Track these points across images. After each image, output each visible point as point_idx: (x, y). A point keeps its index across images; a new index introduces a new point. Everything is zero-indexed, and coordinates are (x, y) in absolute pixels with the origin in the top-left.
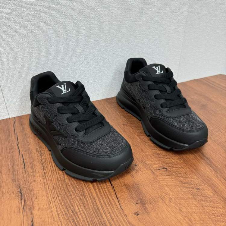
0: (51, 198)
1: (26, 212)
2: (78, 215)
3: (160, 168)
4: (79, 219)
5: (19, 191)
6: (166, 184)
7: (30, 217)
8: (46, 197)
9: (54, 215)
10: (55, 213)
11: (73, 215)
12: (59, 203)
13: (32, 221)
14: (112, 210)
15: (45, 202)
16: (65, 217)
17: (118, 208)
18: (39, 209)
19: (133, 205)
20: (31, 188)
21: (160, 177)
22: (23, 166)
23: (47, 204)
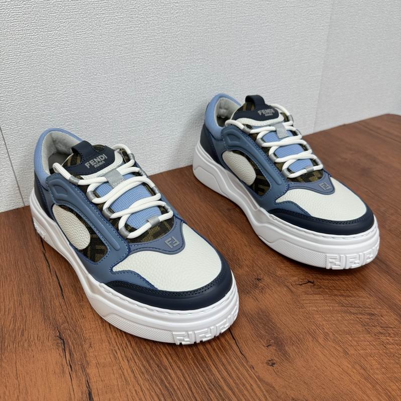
0: (117, 345)
1: (76, 371)
2: (168, 372)
3: (301, 282)
4: (171, 377)
5: (58, 336)
6: (316, 309)
7: (84, 380)
8: (107, 344)
9: (126, 373)
10: (127, 370)
11: (159, 372)
12: (132, 352)
13: (89, 387)
14: (226, 359)
15: (107, 352)
16: (146, 376)
17: (237, 355)
18: (98, 365)
19: (263, 347)
20: (79, 330)
21: (304, 298)
22: (59, 291)
23: (111, 356)
